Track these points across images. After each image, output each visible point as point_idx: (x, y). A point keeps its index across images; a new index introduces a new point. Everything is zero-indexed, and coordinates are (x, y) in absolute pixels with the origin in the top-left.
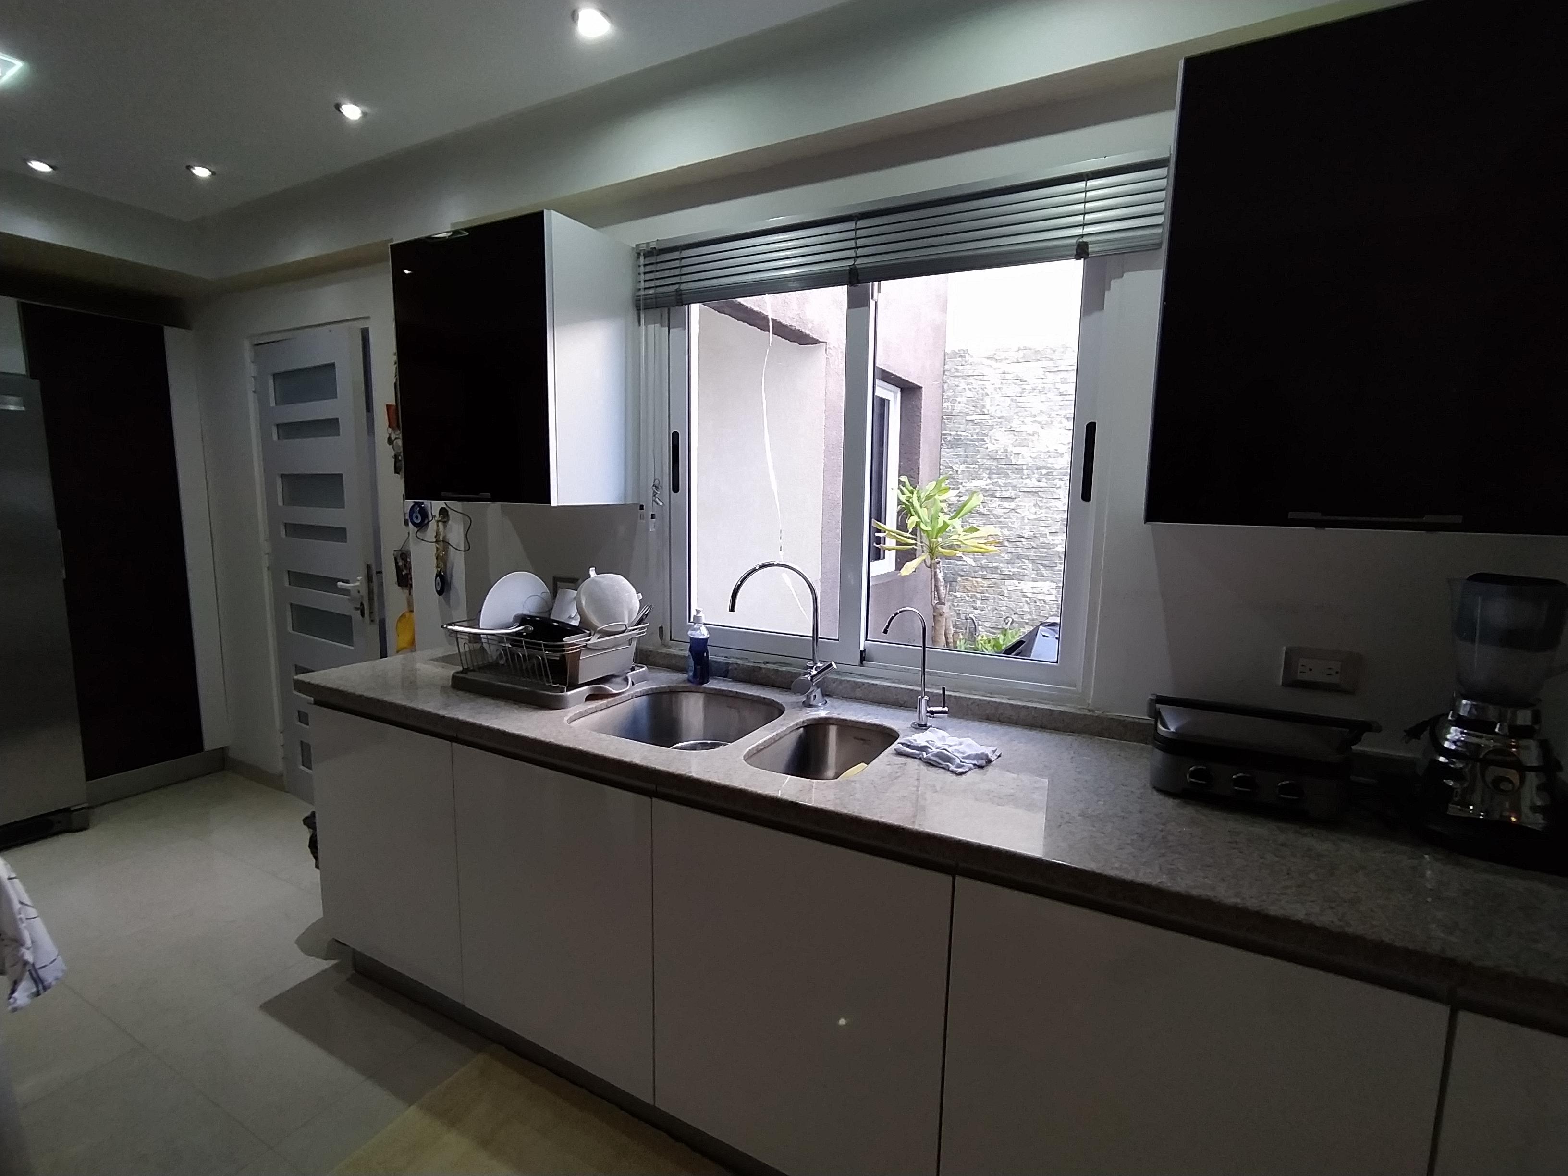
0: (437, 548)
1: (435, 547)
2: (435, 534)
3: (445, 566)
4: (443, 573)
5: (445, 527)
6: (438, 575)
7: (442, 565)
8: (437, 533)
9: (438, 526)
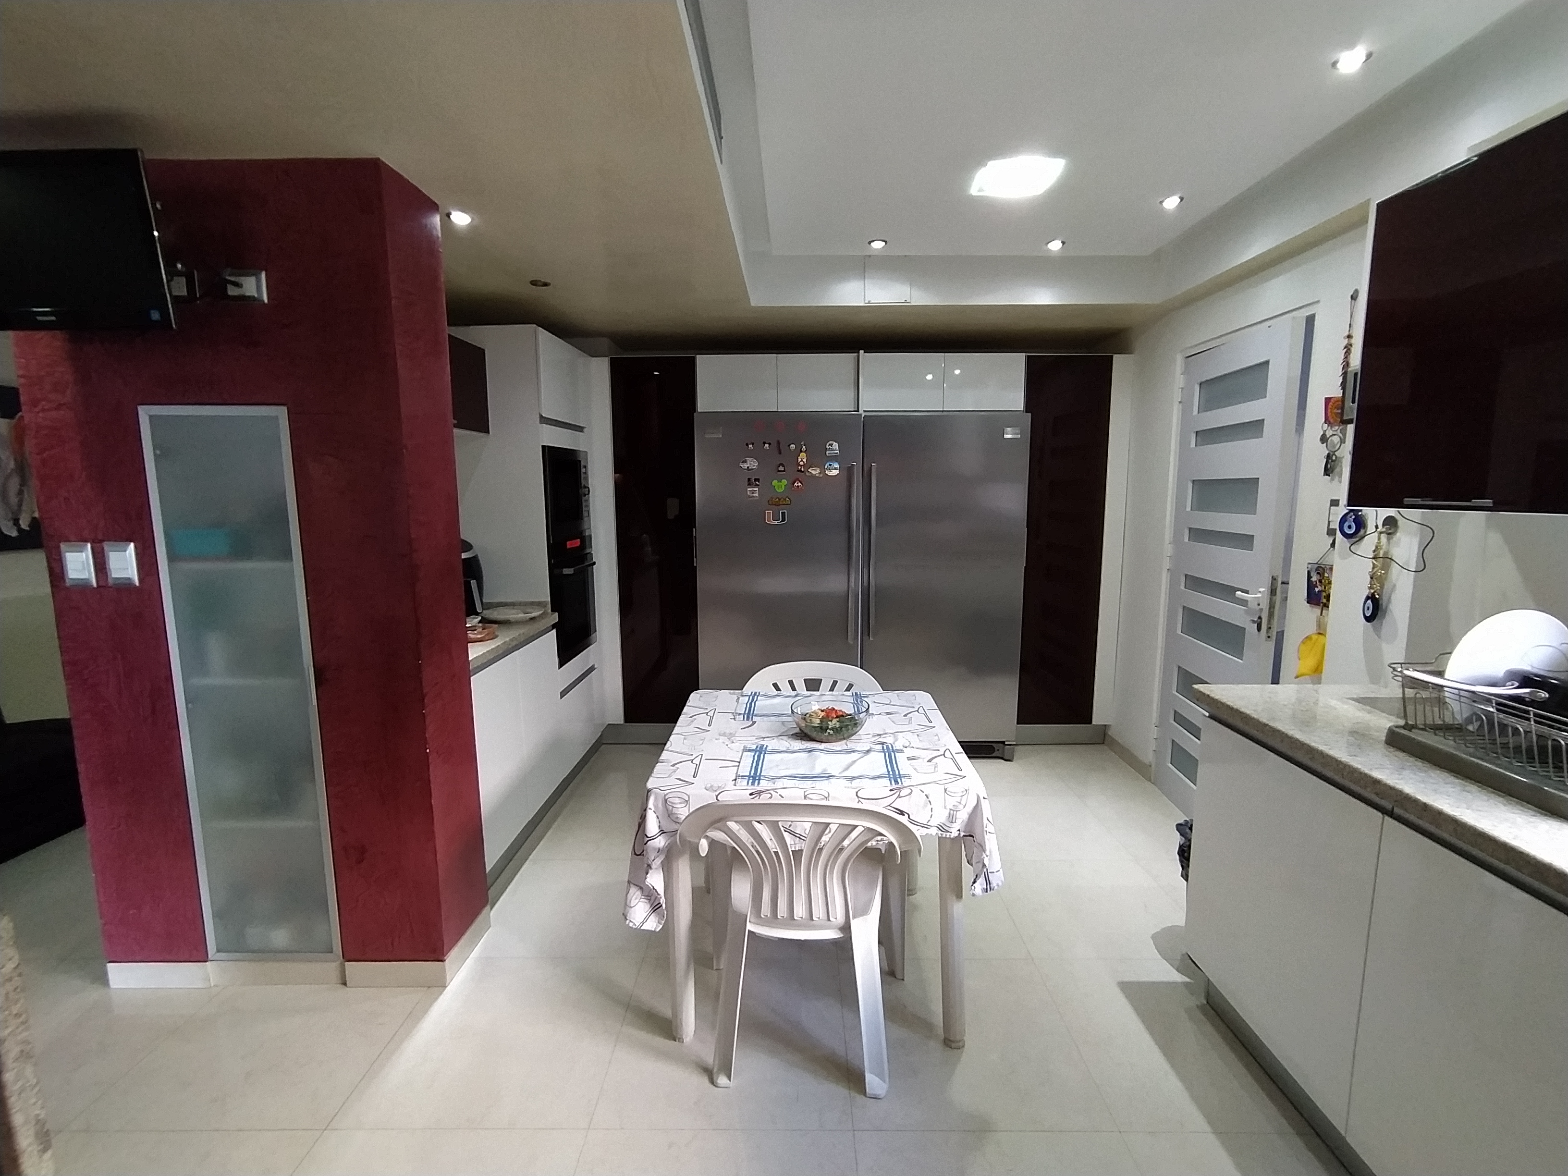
0: (1374, 564)
1: (1371, 564)
2: (1374, 549)
3: (1382, 587)
4: (1377, 596)
5: (1389, 540)
6: (1371, 597)
7: (1377, 586)
8: (1377, 547)
9: (1379, 539)
